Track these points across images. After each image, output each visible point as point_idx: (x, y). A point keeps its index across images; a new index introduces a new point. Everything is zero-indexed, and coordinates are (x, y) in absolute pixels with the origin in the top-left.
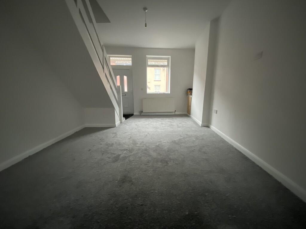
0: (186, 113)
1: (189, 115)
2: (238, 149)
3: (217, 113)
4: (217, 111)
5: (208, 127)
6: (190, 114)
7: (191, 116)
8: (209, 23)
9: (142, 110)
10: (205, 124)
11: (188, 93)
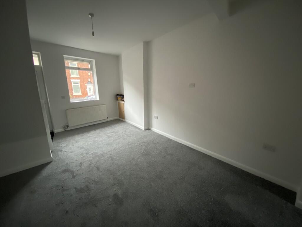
0: (117, 117)
1: (123, 120)
2: (188, 146)
3: (157, 119)
4: (157, 117)
5: (149, 129)
6: (124, 118)
7: (125, 120)
8: (142, 44)
9: (67, 125)
10: (147, 128)
11: (118, 99)
